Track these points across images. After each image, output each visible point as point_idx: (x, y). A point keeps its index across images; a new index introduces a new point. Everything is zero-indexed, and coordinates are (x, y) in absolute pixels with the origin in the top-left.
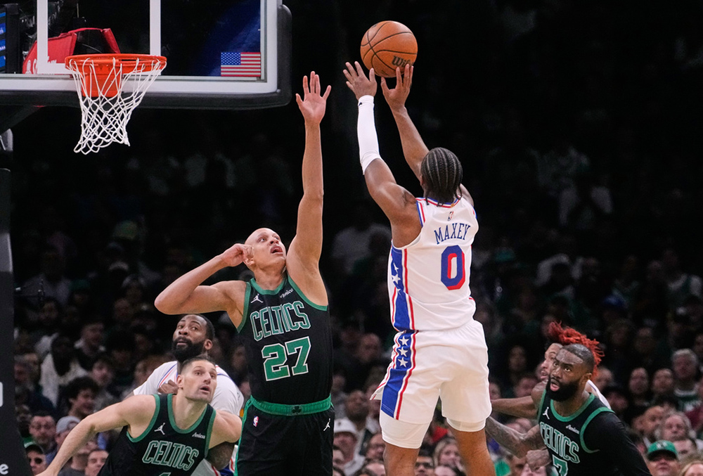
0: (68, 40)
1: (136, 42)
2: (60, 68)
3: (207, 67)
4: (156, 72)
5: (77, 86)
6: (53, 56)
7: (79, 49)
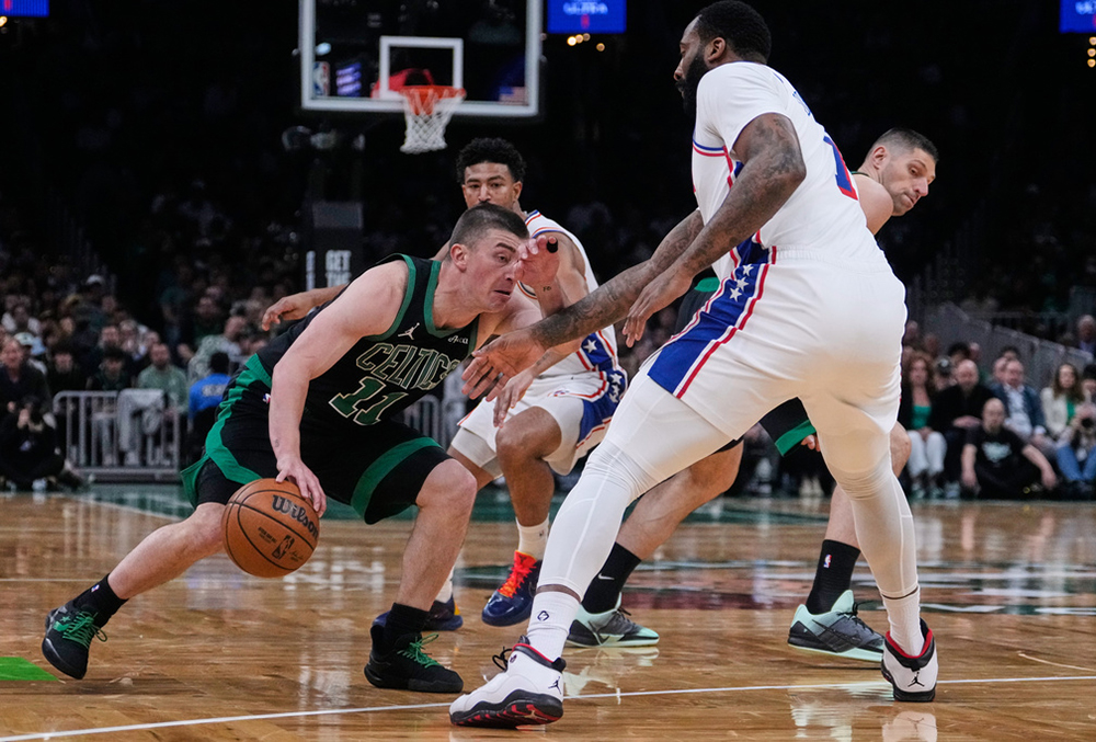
0: (401, 78)
1: (445, 79)
2: (395, 96)
3: (492, 97)
4: (458, 99)
5: (407, 108)
6: (392, 87)
7: (409, 83)
